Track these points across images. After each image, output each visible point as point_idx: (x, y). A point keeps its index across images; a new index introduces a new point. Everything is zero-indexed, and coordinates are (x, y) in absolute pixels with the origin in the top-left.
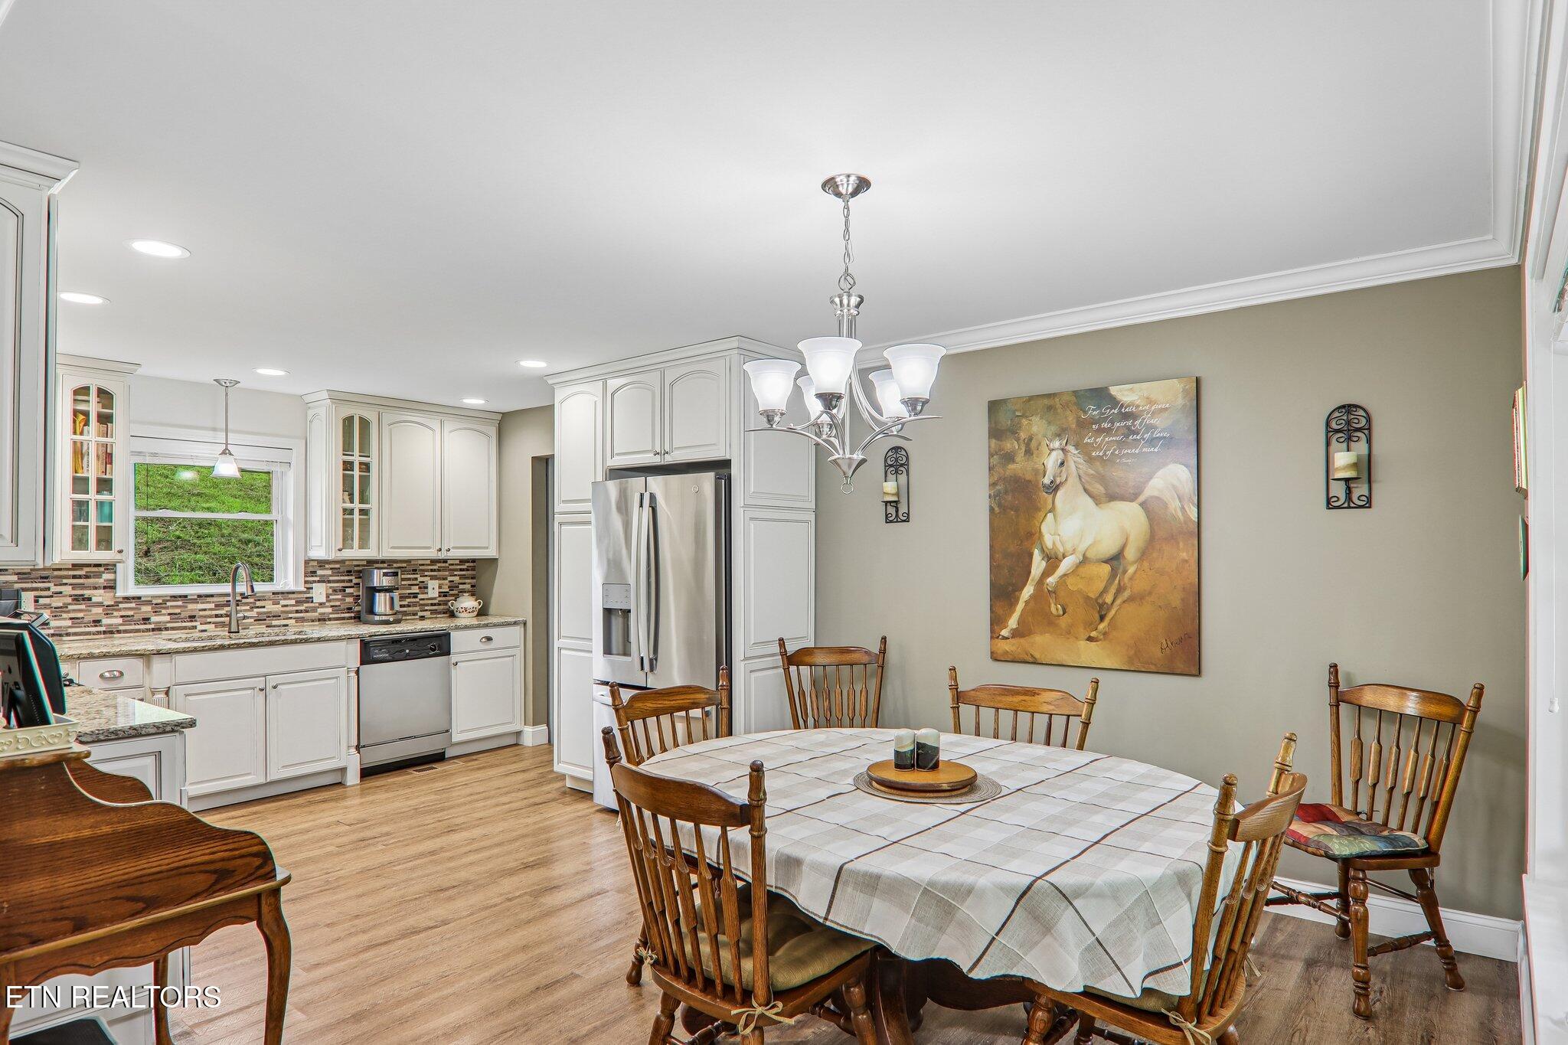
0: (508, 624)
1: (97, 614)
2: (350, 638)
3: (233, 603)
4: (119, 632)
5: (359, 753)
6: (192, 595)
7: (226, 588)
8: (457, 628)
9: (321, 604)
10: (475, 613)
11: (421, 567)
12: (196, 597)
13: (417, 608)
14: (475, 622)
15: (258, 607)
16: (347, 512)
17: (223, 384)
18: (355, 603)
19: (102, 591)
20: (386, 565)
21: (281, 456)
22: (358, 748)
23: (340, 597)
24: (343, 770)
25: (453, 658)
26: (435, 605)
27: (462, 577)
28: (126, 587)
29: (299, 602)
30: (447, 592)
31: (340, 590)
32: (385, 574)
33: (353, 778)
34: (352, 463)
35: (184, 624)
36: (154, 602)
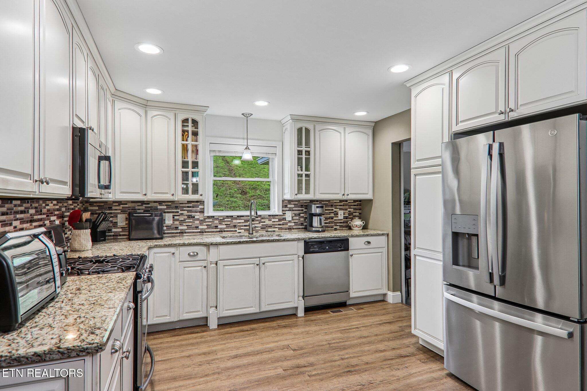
0: (379, 235)
1: (197, 224)
2: (298, 240)
3: (251, 220)
4: (206, 232)
5: (304, 299)
6: (235, 216)
7: (247, 213)
8: (352, 236)
9: (289, 221)
10: (361, 228)
11: (335, 204)
12: (236, 217)
13: (333, 224)
14: (361, 233)
15: (262, 222)
16: (300, 176)
17: (245, 115)
18: (305, 221)
19: (199, 213)
20: (318, 203)
21: (272, 150)
22: (303, 297)
23: (298, 218)
24: (296, 308)
25: (351, 252)
26: (341, 223)
27: (355, 209)
28: (208, 212)
29: (280, 220)
30: (347, 217)
31: (298, 215)
32: (317, 207)
33: (301, 313)
34: (301, 151)
35: (232, 229)
36: (220, 219)
